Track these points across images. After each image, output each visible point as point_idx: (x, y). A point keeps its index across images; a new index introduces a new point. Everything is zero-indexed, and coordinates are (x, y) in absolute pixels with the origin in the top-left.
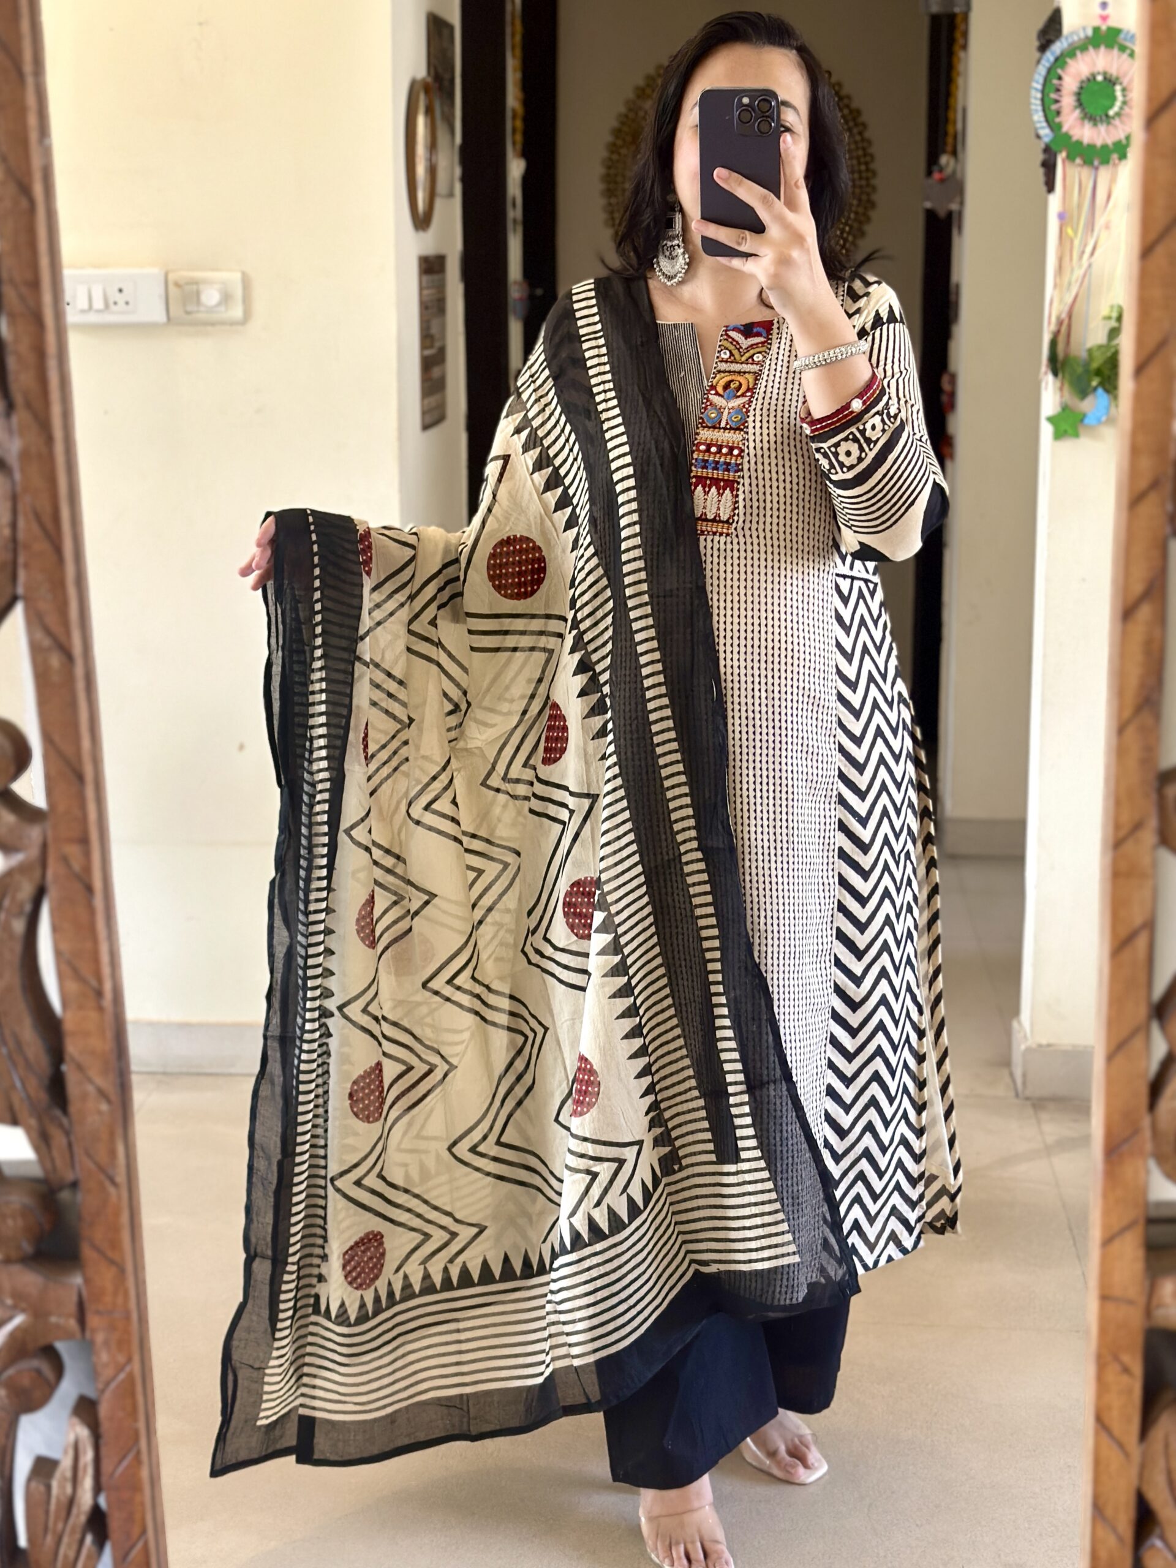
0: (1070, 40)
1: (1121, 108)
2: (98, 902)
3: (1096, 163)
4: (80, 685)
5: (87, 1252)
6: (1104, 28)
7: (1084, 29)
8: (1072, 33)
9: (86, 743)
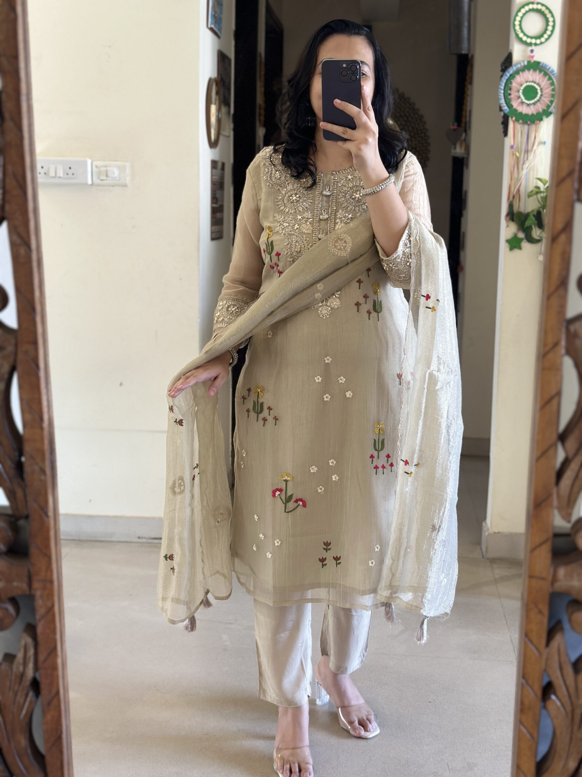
0: (517, 67)
1: (540, 98)
2: (42, 374)
3: (529, 122)
4: (35, 264)
5: (33, 550)
6: (532, 61)
7: (523, 61)
8: (518, 63)
9: (37, 293)
